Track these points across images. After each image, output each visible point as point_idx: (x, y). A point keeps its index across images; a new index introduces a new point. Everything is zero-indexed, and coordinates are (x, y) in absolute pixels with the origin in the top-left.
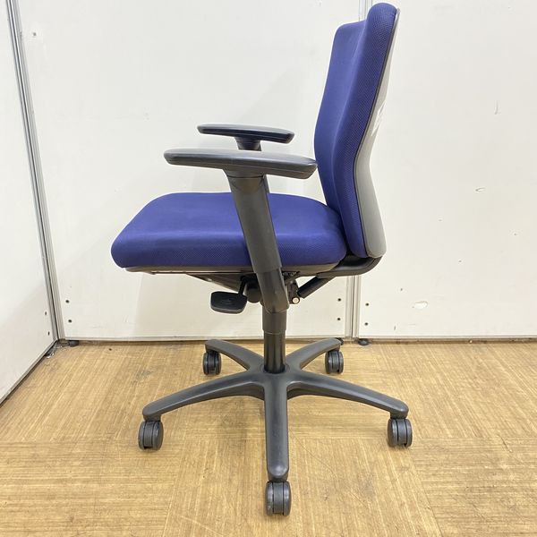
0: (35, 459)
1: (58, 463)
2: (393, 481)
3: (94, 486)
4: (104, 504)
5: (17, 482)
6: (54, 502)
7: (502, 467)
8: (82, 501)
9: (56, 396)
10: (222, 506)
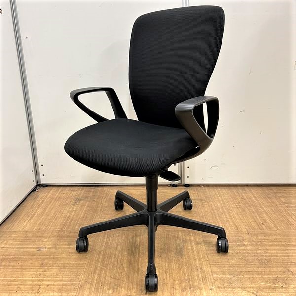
0: (26, 238)
1: (37, 240)
2: (193, 249)
3: (54, 250)
4: (58, 258)
5: (18, 248)
6: (35, 257)
7: (245, 243)
8: (48, 256)
9: (37, 210)
10: (112, 259)
